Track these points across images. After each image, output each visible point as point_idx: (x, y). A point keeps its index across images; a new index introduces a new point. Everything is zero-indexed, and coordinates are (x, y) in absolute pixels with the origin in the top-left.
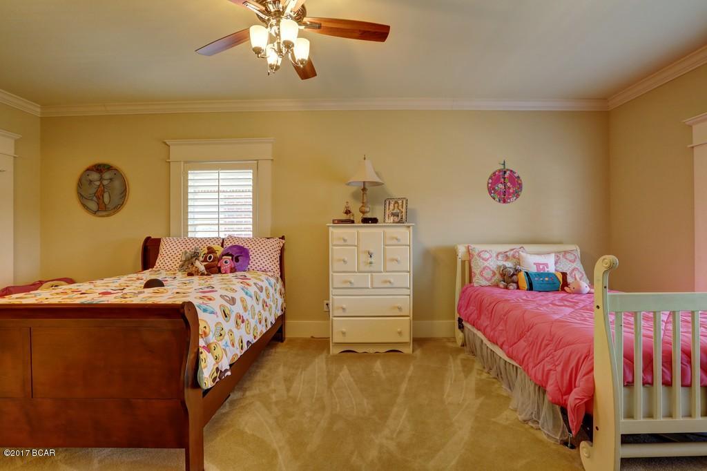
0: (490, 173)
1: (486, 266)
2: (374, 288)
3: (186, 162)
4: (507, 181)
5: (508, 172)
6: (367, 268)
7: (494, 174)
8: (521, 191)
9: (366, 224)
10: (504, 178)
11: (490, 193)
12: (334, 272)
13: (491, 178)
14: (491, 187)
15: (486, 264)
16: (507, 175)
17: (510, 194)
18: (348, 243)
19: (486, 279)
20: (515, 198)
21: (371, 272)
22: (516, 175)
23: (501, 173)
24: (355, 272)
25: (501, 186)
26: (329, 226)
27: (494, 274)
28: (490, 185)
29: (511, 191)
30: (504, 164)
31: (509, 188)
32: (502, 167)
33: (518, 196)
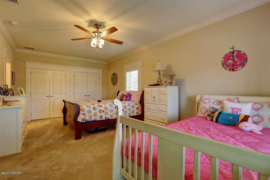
0: (223, 55)
1: (204, 107)
2: (156, 110)
3: (126, 70)
4: (235, 58)
5: (236, 52)
6: (154, 103)
7: (226, 55)
8: (246, 62)
9: (158, 86)
10: (233, 56)
11: (223, 66)
12: (146, 103)
13: (224, 58)
14: (223, 63)
15: (204, 105)
16: (234, 54)
17: (237, 65)
18: (149, 93)
19: (202, 113)
20: (241, 67)
21: (155, 104)
22: (242, 53)
23: (231, 54)
24: (150, 104)
25: (231, 61)
26: (144, 87)
27: (207, 111)
28: (223, 62)
29: (238, 63)
30: (233, 48)
31: (237, 62)
32: (232, 50)
33: (243, 66)
